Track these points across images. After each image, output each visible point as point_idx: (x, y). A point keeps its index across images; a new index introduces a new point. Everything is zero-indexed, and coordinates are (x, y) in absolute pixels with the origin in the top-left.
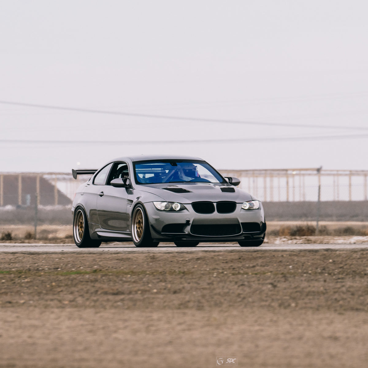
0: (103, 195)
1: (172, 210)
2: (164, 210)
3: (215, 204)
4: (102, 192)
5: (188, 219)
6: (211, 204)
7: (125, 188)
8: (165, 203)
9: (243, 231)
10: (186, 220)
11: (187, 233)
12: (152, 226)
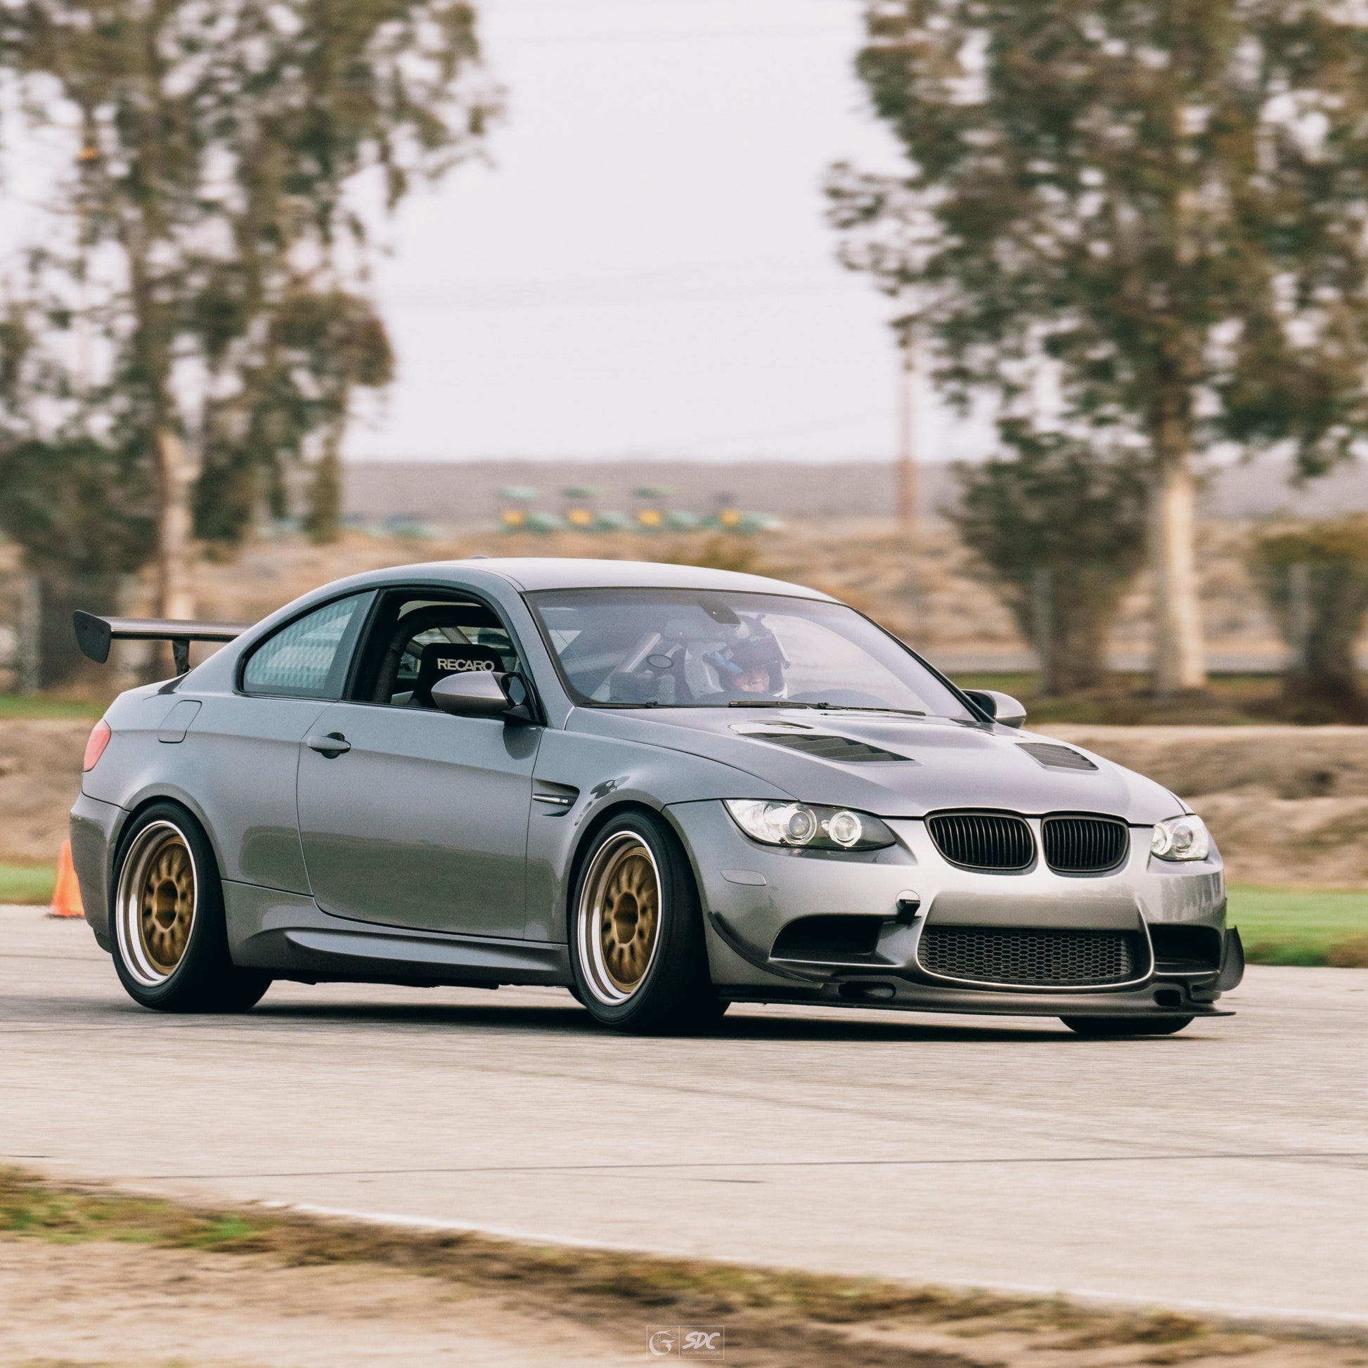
0: (347, 750)
1: (823, 847)
2: (783, 845)
3: (1036, 827)
4: (337, 736)
5: (909, 896)
6: (1015, 822)
7: (502, 723)
8: (792, 809)
9: (1158, 968)
10: (902, 902)
11: (900, 964)
12: (718, 919)
